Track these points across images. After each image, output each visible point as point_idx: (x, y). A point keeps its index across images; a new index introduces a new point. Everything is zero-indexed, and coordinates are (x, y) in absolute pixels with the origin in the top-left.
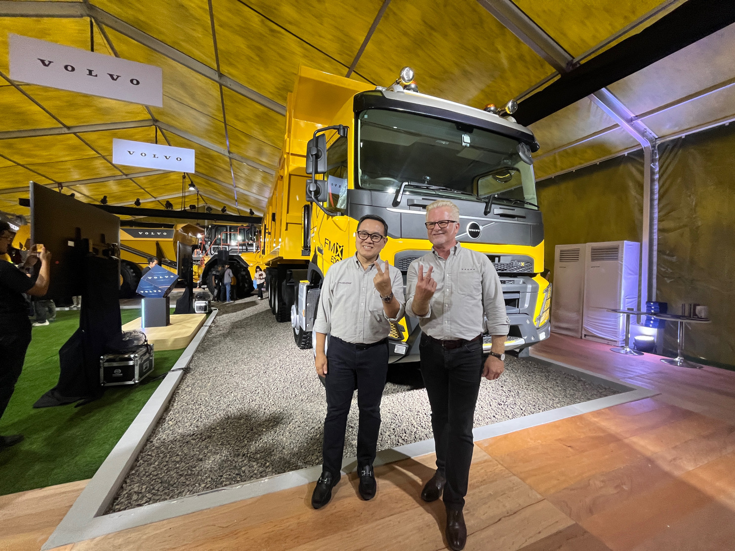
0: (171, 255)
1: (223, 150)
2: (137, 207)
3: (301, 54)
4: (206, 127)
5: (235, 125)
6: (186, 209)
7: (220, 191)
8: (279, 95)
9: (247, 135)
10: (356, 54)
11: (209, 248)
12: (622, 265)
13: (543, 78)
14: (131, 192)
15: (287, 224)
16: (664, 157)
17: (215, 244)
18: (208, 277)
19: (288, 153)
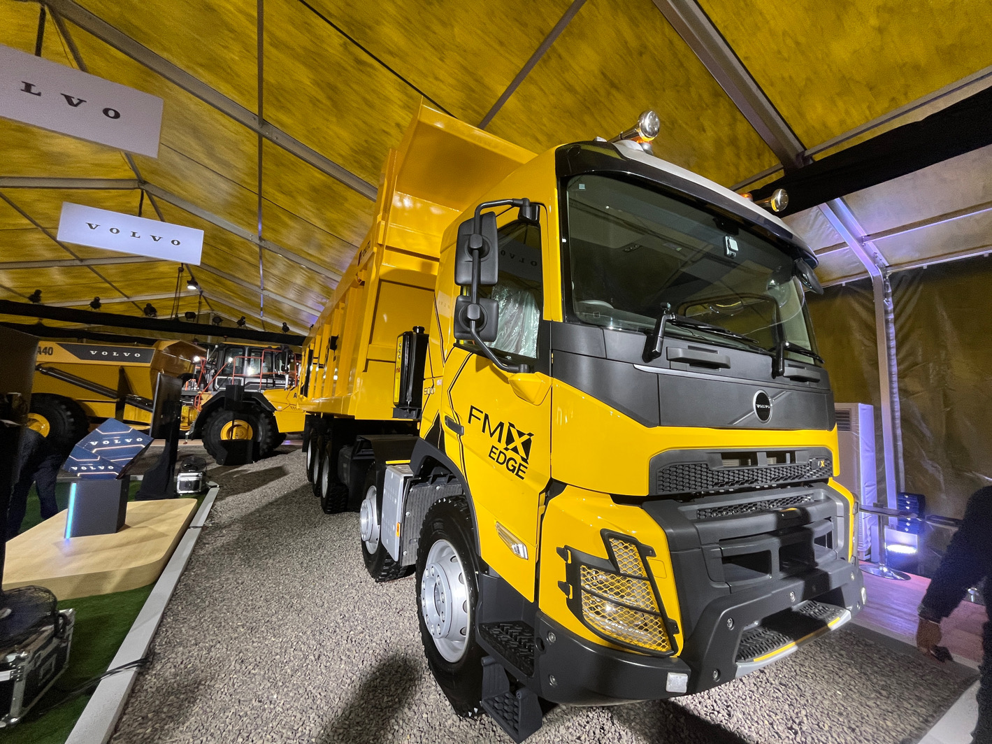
0: (143, 387)
1: (250, 234)
2: (94, 310)
3: (400, 103)
4: (229, 198)
5: (277, 200)
6: (179, 316)
7: (235, 294)
8: (355, 161)
9: (293, 216)
10: (488, 110)
11: (211, 380)
12: (858, 438)
13: (756, 171)
14: (87, 287)
15: (367, 360)
16: (899, 293)
17: (223, 373)
18: (205, 426)
19: (381, 245)
